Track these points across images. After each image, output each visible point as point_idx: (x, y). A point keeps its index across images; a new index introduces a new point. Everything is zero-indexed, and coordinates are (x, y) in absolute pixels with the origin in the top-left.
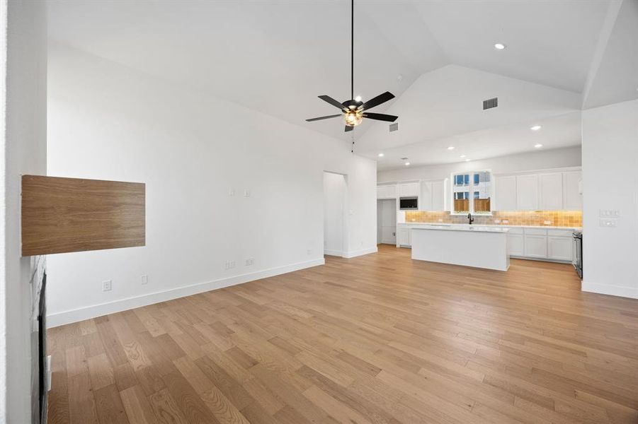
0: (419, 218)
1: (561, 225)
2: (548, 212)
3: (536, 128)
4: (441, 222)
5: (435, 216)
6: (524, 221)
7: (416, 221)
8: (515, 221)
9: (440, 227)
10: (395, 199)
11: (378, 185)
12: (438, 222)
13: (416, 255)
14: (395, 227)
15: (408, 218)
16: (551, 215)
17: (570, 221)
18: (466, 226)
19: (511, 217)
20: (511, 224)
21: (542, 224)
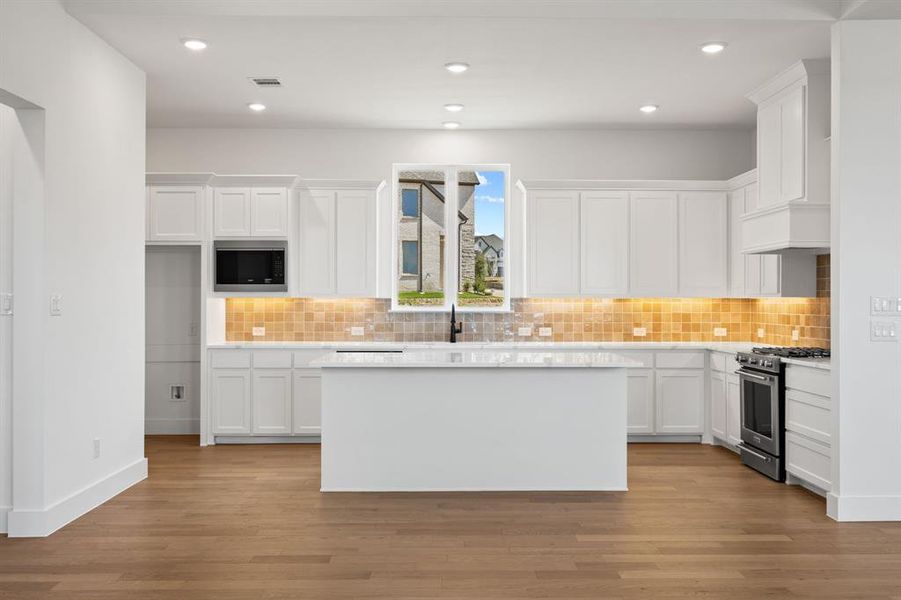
0: (278, 324)
1: (667, 338)
2: (641, 303)
3: (713, 49)
4: (358, 338)
5: (339, 318)
6: (588, 329)
7: (268, 337)
8: (568, 328)
9: (359, 359)
10: (196, 250)
11: (151, 181)
12: (347, 337)
13: (338, 474)
14: (196, 362)
15: (236, 326)
16: (646, 309)
17: (686, 328)
18: (439, 352)
19: (559, 317)
20: (558, 337)
21: (628, 337)
